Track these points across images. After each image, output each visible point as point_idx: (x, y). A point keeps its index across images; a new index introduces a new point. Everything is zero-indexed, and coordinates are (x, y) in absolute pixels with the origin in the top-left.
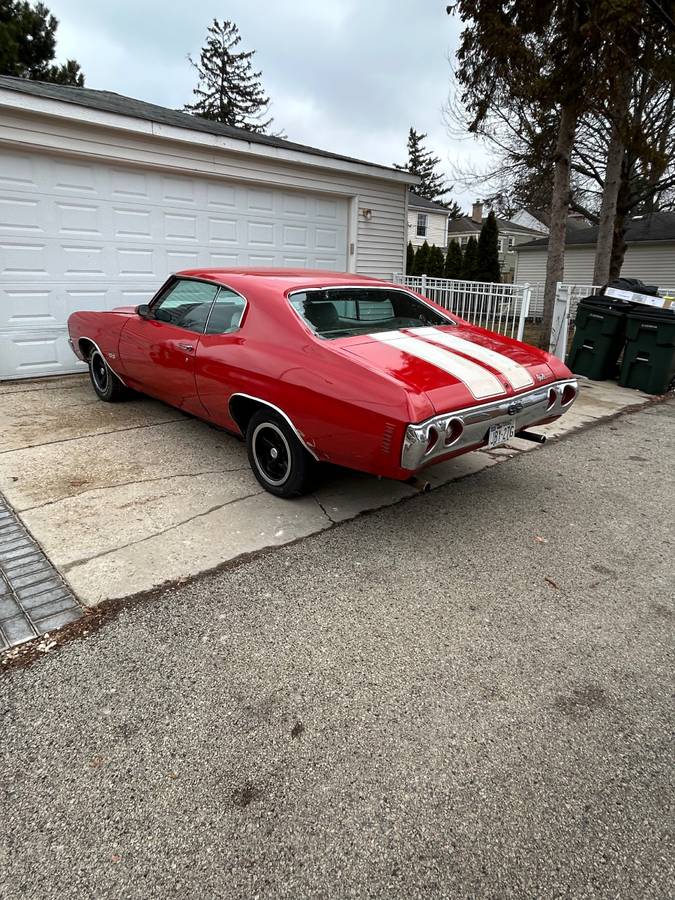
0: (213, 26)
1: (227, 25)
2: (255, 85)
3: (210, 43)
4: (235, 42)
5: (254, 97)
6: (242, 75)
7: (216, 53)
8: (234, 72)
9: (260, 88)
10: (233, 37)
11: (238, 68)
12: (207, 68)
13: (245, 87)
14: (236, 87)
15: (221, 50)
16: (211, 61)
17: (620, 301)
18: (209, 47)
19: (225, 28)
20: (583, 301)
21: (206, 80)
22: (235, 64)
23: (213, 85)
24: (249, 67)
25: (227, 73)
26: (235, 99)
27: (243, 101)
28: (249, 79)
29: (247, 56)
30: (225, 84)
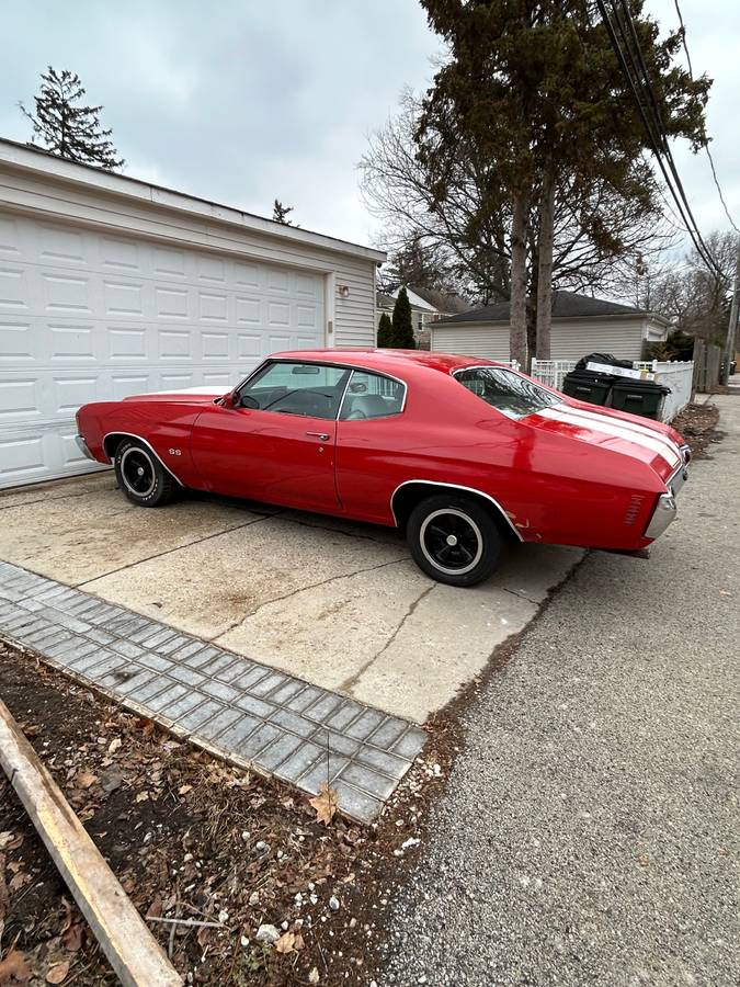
0: (48, 74)
1: (65, 75)
2: (106, 143)
3: (47, 93)
4: (79, 94)
5: (104, 157)
6: (88, 131)
7: (54, 105)
8: (77, 128)
9: (111, 148)
10: (75, 89)
11: (82, 123)
12: (44, 121)
13: (94, 146)
14: (81, 144)
15: (59, 102)
16: (48, 113)
17: (604, 374)
18: (44, 97)
19: (64, 78)
20: (569, 375)
21: (43, 133)
22: (78, 119)
23: (52, 140)
24: (96, 123)
25: (69, 128)
26: (80, 158)
27: (90, 160)
28: (97, 136)
29: (92, 111)
30: (67, 139)
